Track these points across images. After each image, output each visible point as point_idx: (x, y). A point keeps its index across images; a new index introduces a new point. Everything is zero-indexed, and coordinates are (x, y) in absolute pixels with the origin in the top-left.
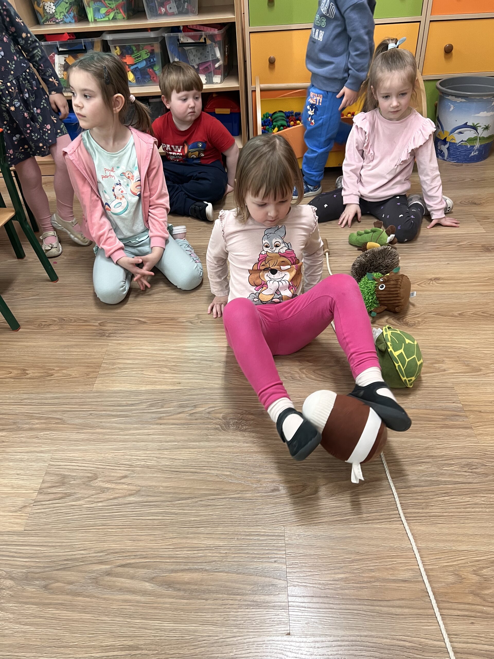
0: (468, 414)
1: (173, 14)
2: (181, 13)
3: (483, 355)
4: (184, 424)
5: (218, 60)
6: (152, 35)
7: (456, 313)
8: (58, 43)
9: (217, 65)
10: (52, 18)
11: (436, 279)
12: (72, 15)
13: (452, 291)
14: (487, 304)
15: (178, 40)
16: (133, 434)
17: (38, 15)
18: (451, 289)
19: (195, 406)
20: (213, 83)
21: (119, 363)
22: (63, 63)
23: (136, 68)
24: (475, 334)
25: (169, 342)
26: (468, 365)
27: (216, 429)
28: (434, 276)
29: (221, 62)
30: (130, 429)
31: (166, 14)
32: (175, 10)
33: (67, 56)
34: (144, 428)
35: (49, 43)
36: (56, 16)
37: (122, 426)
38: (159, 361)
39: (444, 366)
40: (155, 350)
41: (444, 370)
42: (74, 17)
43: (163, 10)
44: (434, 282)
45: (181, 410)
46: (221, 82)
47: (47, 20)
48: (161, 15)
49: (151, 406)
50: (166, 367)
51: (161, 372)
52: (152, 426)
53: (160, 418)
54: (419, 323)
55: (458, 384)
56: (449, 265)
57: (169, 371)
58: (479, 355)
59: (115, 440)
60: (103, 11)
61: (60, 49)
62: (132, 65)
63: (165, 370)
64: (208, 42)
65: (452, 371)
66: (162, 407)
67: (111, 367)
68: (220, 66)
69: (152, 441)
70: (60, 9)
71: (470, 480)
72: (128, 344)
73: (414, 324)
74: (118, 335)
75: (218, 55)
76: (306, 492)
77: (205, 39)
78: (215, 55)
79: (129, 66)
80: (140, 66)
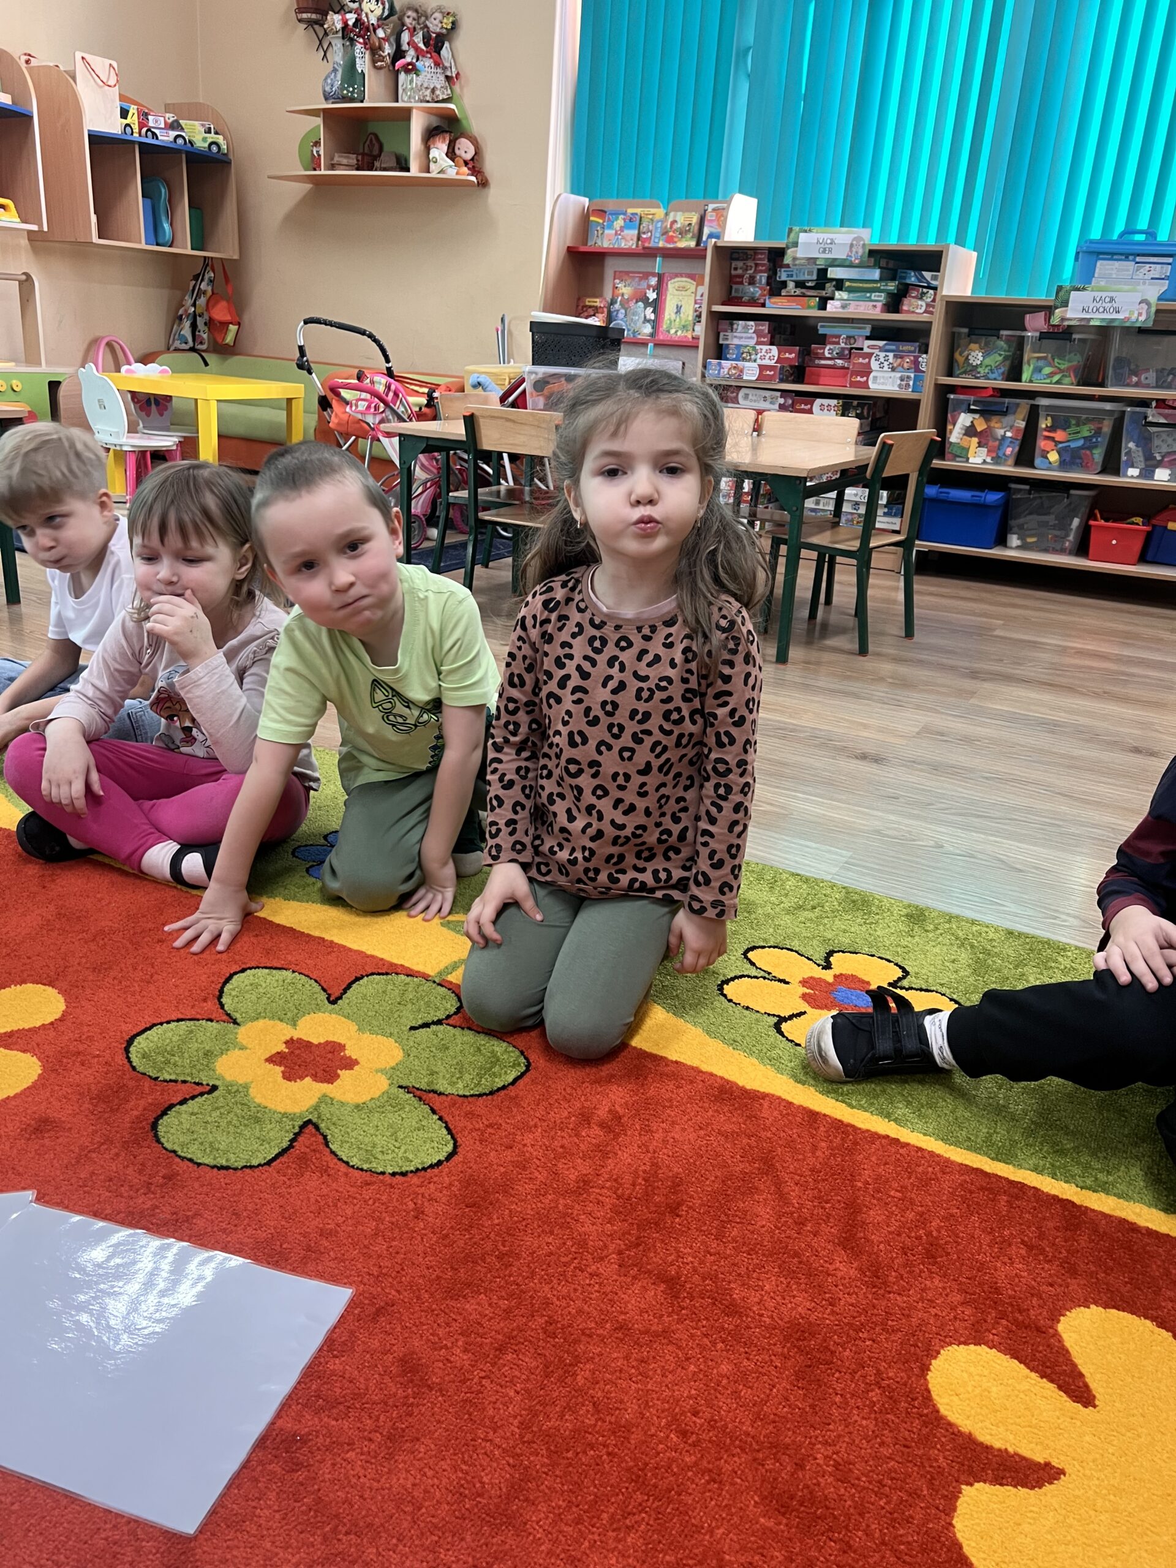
1: (1147, 385)
2: (1161, 384)
6: (1107, 405)
8: (972, 398)
10: (973, 371)
12: (1001, 371)
15: (1146, 418)
17: (955, 365)
22: (968, 424)
23: (1067, 446)
31: (1138, 384)
32: (1152, 381)
33: (977, 416)
35: (962, 397)
36: (979, 369)
42: (1003, 373)
43: (1135, 379)
47: (965, 372)
48: (1128, 385)
60: (1047, 370)
61: (972, 407)
62: (1061, 442)
70: (988, 361)
79: (1057, 443)
80: (1073, 445)
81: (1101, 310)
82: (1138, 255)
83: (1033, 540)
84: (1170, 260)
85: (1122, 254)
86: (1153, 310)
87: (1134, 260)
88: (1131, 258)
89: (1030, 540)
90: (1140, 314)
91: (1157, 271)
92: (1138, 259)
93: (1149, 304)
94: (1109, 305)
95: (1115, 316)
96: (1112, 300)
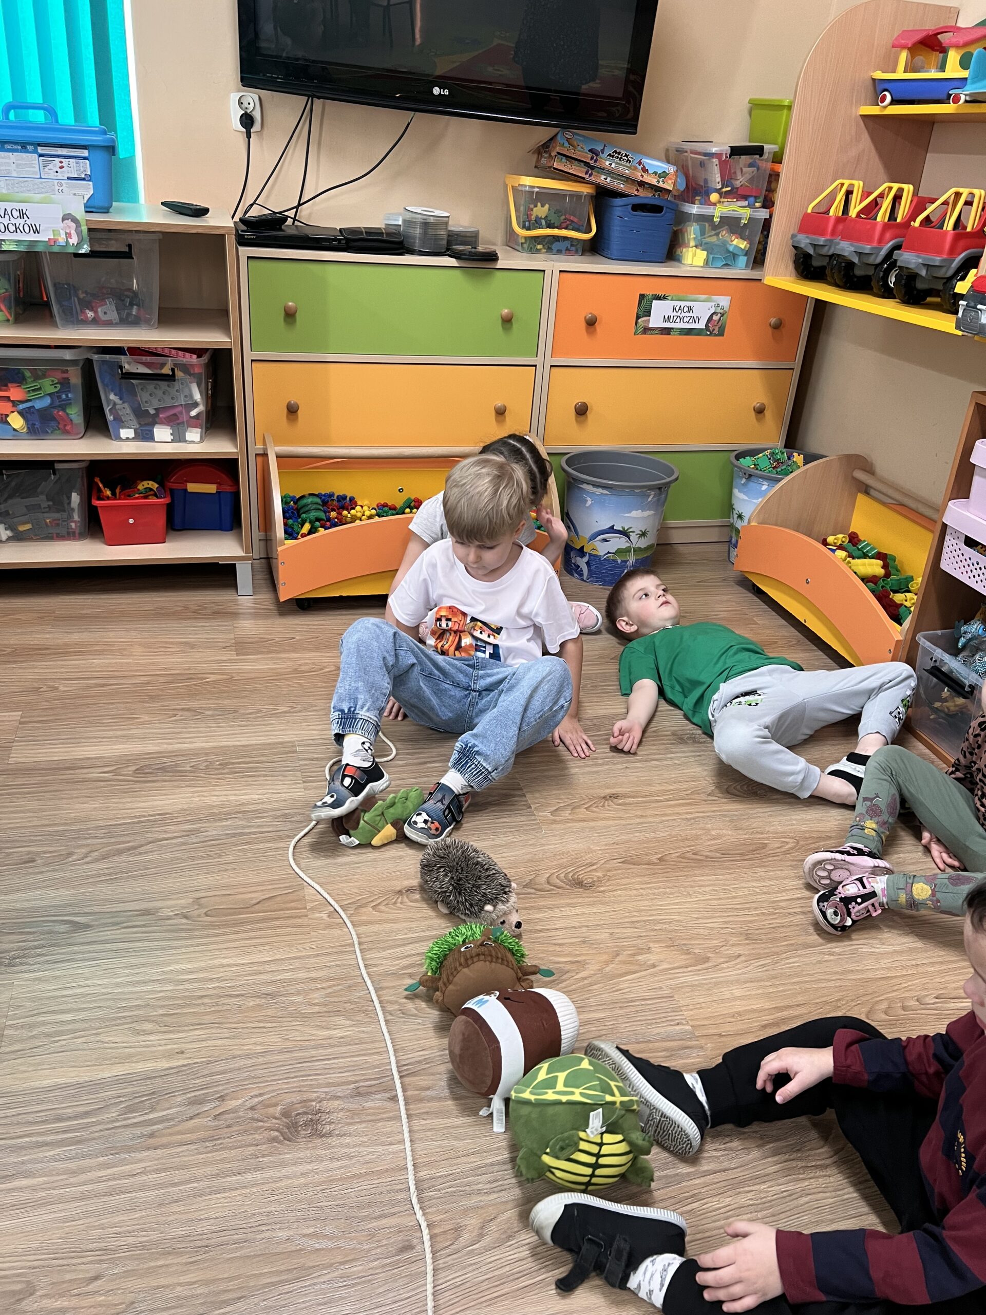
0: (702, 1042)
1: (109, 324)
2: (126, 321)
3: (707, 932)
4: (204, 1140)
5: (196, 405)
6: (67, 355)
7: (654, 859)
9: (193, 413)
11: (614, 797)
13: (642, 817)
14: (697, 837)
15: (121, 368)
16: (100, 1180)
18: (639, 813)
19: (222, 1098)
20: (185, 441)
21: (44, 1024)
23: (29, 408)
24: (688, 895)
25: (145, 965)
26: (688, 953)
27: (274, 1139)
28: (608, 791)
29: (201, 408)
30: (90, 1169)
31: (96, 322)
32: (113, 315)
34: (123, 1163)
37: (72, 1165)
38: (131, 1008)
39: (652, 958)
40: (118, 985)
41: (654, 966)
43: (90, 314)
44: (611, 803)
45: (194, 1110)
46: (202, 440)
48: (85, 323)
49: (130, 1109)
50: (147, 1020)
51: (138, 1033)
52: (137, 1155)
53: (152, 1135)
54: (599, 880)
55: (678, 988)
56: (628, 770)
57: (156, 1028)
58: (702, 932)
59: (60, 1200)
62: (21, 403)
63: (148, 1026)
64: (179, 374)
65: (666, 966)
66: (153, 1109)
67: (26, 1033)
68: (198, 416)
69: (143, 1188)
71: (726, 1165)
72: (56, 978)
73: (593, 884)
74: (30, 960)
75: (197, 396)
76: (462, 1241)
77: (173, 370)
78: (191, 396)
79: (15, 403)
80: (39, 405)
81: (12, 228)
82: (39, 145)
83: (28, 526)
84: (85, 153)
85: (16, 143)
86: (84, 229)
87: (35, 151)
88: (30, 148)
89: (22, 528)
90: (69, 235)
91: (73, 168)
92: (40, 150)
93: (75, 220)
94: (22, 221)
95: (33, 237)
96: (22, 214)
